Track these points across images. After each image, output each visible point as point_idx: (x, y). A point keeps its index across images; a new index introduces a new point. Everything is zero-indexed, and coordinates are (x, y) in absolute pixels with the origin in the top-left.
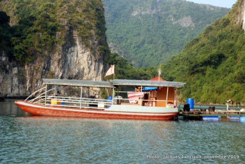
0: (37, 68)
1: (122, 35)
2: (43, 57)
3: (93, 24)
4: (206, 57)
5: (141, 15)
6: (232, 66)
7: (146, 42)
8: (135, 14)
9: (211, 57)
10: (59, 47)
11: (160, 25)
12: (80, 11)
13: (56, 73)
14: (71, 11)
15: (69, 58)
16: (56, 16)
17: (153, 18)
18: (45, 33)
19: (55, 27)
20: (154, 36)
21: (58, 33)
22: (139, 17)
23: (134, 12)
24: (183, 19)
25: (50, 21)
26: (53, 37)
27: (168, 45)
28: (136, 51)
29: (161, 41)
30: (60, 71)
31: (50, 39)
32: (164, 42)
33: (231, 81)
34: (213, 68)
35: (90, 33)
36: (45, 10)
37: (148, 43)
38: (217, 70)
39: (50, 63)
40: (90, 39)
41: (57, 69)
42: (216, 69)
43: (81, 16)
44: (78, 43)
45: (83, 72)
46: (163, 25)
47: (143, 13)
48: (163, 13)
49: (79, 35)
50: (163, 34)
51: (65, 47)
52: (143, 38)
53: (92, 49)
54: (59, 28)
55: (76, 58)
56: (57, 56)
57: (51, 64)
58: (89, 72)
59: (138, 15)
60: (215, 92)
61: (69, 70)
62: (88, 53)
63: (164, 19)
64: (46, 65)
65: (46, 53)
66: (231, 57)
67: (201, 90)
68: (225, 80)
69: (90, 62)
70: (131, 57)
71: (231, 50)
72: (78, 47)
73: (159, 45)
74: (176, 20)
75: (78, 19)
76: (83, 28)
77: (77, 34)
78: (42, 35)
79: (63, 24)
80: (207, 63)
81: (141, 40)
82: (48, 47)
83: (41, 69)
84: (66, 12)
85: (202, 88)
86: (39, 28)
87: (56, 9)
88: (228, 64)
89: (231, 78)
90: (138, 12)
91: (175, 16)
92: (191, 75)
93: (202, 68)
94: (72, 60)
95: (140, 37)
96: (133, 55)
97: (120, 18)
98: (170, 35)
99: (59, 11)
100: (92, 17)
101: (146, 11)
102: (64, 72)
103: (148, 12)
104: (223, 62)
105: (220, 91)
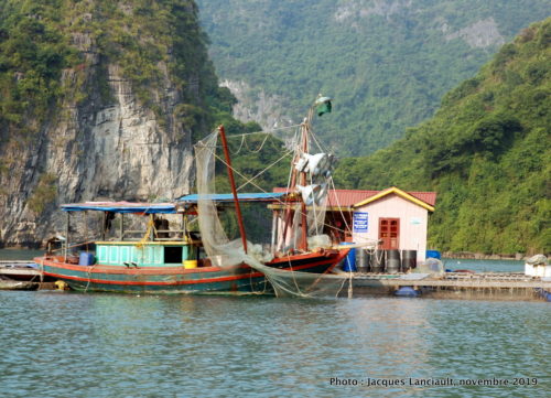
0: (8, 166)
1: (306, 74)
2: (24, 135)
3: (162, 47)
4: (470, 129)
5: (358, 19)
6: (540, 152)
7: (371, 91)
8: (342, 15)
9: (483, 131)
10: (69, 110)
11: (412, 43)
12: (129, 13)
13: (61, 179)
14: (103, 14)
15: (98, 139)
16: (63, 27)
17: (391, 26)
18: (31, 72)
19: (56, 56)
20: (394, 74)
21: (67, 74)
22: (354, 25)
23: (340, 9)
24: (475, 27)
25: (46, 39)
26: (53, 82)
27: (431, 97)
28: (343, 115)
29: (410, 89)
30: (74, 173)
31: (43, 89)
32: (421, 91)
33: (531, 194)
34: (490, 159)
35: (155, 71)
36: (34, 11)
37: (376, 95)
38: (500, 166)
39: (46, 151)
40: (155, 87)
41: (66, 169)
42: (497, 162)
43: (129, 26)
44: (121, 97)
45: (138, 173)
46: (420, 44)
47: (363, 13)
48: (419, 11)
49: (125, 77)
50: (416, 68)
51: (86, 109)
52: (363, 81)
53: (159, 113)
54: (68, 58)
55: (116, 139)
56: (63, 134)
57: (49, 154)
58: (155, 174)
59: (350, 17)
60: (490, 223)
61: (99, 169)
62: (149, 124)
63: (422, 28)
64: (35, 158)
65: (34, 125)
66: (539, 129)
67: (455, 220)
68: (518, 191)
69: (156, 147)
70: (330, 134)
71: (539, 109)
72: (122, 108)
73: (408, 97)
74: (455, 30)
75: (121, 34)
76: (136, 57)
77: (119, 75)
78: (23, 77)
79: (82, 49)
80: (471, 146)
81: (357, 87)
82: (38, 110)
83: (20, 169)
84: (90, 15)
85: (456, 214)
86: (15, 60)
87: (62, 9)
88: (529, 148)
89: (533, 185)
90: (350, 10)
91: (451, 18)
92: (433, 178)
93: (459, 160)
94: (108, 143)
95: (354, 78)
96: (332, 127)
97: (303, 27)
98: (437, 72)
99: (71, 12)
100: (160, 27)
101: (373, 6)
102: (84, 175)
103: (378, 10)
104: (516, 142)
105: (501, 223)
